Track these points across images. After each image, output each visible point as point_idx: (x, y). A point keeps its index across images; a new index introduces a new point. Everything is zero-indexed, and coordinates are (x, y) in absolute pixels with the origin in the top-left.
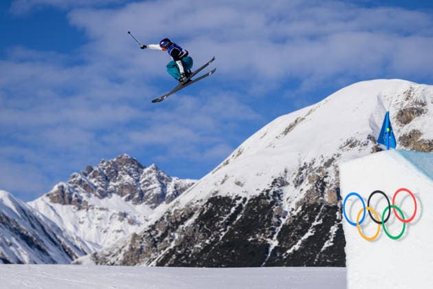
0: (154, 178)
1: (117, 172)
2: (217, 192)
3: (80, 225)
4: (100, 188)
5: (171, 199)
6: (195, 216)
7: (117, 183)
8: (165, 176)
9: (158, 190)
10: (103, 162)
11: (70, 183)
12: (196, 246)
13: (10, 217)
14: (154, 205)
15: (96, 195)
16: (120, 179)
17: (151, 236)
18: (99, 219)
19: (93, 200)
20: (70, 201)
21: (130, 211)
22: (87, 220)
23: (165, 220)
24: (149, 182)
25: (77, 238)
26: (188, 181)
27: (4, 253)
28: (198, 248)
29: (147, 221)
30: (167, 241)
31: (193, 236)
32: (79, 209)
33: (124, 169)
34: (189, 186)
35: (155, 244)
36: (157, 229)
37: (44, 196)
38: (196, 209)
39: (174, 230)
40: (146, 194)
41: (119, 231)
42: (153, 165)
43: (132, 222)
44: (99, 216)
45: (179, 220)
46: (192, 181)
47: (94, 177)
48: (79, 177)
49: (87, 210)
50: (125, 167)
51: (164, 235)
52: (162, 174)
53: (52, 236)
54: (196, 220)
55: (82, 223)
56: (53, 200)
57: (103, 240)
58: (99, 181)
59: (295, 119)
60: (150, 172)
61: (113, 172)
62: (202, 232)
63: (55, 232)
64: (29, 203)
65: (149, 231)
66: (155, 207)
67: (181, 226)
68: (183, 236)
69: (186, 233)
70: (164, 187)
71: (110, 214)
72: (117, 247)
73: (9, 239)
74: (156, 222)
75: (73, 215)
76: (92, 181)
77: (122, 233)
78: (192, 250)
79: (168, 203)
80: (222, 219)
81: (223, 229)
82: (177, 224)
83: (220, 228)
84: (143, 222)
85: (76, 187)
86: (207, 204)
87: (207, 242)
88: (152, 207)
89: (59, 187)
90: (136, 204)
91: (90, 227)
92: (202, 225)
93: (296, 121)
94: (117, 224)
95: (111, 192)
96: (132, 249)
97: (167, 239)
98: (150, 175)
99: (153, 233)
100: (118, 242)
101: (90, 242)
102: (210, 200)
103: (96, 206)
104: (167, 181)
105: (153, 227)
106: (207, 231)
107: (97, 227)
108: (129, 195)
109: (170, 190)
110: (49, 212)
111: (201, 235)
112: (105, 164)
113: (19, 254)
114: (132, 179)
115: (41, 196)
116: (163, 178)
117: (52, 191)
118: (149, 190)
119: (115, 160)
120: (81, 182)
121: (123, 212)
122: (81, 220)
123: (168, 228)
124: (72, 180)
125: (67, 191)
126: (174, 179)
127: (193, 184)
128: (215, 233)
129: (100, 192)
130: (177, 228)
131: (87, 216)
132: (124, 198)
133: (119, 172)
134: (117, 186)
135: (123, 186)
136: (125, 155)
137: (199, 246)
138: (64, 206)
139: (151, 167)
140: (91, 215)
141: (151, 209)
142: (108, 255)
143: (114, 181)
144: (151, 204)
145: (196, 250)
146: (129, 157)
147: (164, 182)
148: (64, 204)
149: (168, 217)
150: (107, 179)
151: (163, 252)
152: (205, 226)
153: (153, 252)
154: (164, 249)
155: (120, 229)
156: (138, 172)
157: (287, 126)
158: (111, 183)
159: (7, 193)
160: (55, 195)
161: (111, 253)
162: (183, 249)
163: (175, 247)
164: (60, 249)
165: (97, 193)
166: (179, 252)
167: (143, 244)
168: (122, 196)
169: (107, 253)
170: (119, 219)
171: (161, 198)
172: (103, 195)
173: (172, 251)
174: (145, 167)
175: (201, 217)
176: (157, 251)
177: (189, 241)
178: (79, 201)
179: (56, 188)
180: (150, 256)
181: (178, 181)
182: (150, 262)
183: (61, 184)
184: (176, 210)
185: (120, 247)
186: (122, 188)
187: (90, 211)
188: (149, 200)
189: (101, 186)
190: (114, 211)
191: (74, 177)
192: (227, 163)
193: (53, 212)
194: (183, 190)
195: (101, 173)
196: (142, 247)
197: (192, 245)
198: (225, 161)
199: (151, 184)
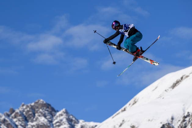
0: (65, 120)
1: (34, 114)
4: (20, 127)
7: (34, 123)
8: (74, 119)
10: (23, 105)
16: (36, 120)
24: (60, 123)
26: (92, 124)
33: (40, 112)
34: (93, 127)
42: (64, 110)
46: (95, 124)
47: (15, 117)
48: (3, 117)
50: (41, 110)
52: (71, 117)
58: (20, 121)
60: (62, 115)
61: (31, 114)
70: (72, 127)
76: (15, 120)
93: (182, 78)
98: (61, 118)
104: (75, 123)
112: (24, 107)
114: (46, 120)
116: (72, 120)
119: (33, 104)
120: (4, 121)
126: (81, 121)
127: (96, 126)
133: (36, 115)
134: (34, 126)
135: (38, 126)
136: (41, 100)
139: (62, 111)
143: (32, 121)
146: (45, 102)
147: (73, 123)
150: (26, 119)
156: (51, 114)
157: (175, 82)
158: (29, 123)
174: (58, 111)
181: (84, 124)
189: (21, 125)
192: (125, 110)
195: (22, 115)
198: (123, 108)
199: (61, 125)
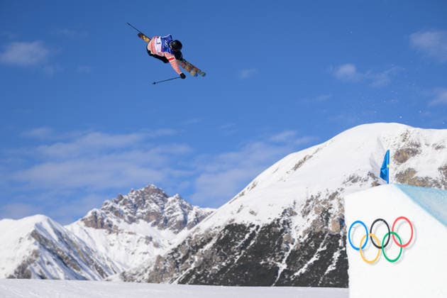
0: (178, 206)
1: (144, 200)
2: (233, 220)
3: (111, 247)
4: (129, 214)
5: (192, 225)
6: (214, 241)
7: (145, 211)
8: (188, 205)
9: (181, 218)
10: (132, 191)
11: (103, 209)
12: (214, 268)
13: (49, 238)
14: (177, 230)
15: (125, 221)
16: (147, 207)
17: (174, 258)
18: (128, 242)
19: (122, 225)
20: (102, 226)
21: (155, 235)
22: (117, 242)
23: (187, 244)
24: (172, 210)
25: (108, 258)
26: (208, 210)
27: (43, 271)
29: (170, 244)
30: (187, 263)
31: (211, 259)
32: (110, 233)
33: (151, 198)
34: (209, 214)
35: (177, 265)
36: (180, 252)
37: (79, 221)
38: (214, 235)
39: (194, 254)
40: (170, 220)
41: (145, 253)
42: (177, 195)
43: (157, 245)
44: (128, 239)
45: (199, 244)
46: (211, 210)
47: (124, 204)
48: (111, 204)
49: (117, 234)
50: (152, 196)
51: (185, 258)
52: (184, 203)
54: (214, 244)
55: (112, 245)
56: (87, 224)
57: (130, 261)
58: (129, 208)
59: (304, 157)
60: (174, 201)
61: (141, 201)
62: (220, 255)
63: (88, 253)
64: (65, 227)
65: (172, 254)
66: (178, 232)
67: (201, 250)
68: (202, 258)
69: (205, 256)
70: (185, 215)
71: (138, 238)
72: (144, 267)
73: (47, 258)
74: (179, 246)
75: (104, 238)
76: (123, 208)
77: (148, 254)
78: (210, 272)
79: (189, 228)
80: (237, 244)
81: (238, 253)
82: (197, 247)
83: (235, 252)
84: (167, 245)
85: (107, 213)
86: (224, 230)
87: (224, 264)
88: (175, 233)
89: (92, 213)
90: (161, 229)
91: (119, 249)
92: (219, 249)
93: (305, 159)
94: (144, 247)
95: (139, 218)
96: (156, 269)
97: (188, 261)
98: (175, 204)
99: (175, 255)
100: (144, 262)
101: (120, 263)
102: (227, 227)
103: (125, 231)
104: (189, 209)
105: (176, 250)
106: (224, 255)
107: (126, 249)
108: (154, 221)
109: (191, 217)
110: (83, 235)
111: (218, 257)
112: (134, 193)
113: (56, 272)
114: (157, 207)
115: (77, 220)
116: (185, 207)
117: (86, 217)
118: (173, 217)
119: (143, 190)
120: (112, 209)
121: (149, 236)
122: (112, 243)
123: (189, 251)
124: (105, 207)
125: (99, 217)
126: (195, 208)
127: (212, 212)
128: (231, 256)
129: (129, 217)
130: (197, 251)
131: (117, 239)
132: (150, 223)
133: (147, 201)
134: (145, 213)
135: (149, 213)
136: (153, 185)
137: (216, 267)
138: (97, 230)
139: (175, 196)
140: (120, 238)
141: (174, 235)
142: (134, 275)
143: (142, 208)
144: (174, 229)
145: (214, 272)
146: (156, 188)
147: (186, 210)
148: (97, 228)
149: (189, 241)
150: (135, 207)
151: (184, 273)
152: (222, 250)
153: (176, 272)
154: (185, 270)
155: (146, 251)
156: (163, 200)
157: (297, 162)
158: (139, 210)
159: (47, 217)
160: (89, 220)
161: (137, 273)
162: (202, 270)
163: (195, 268)
165: (127, 219)
166: (199, 273)
167: (166, 265)
168: (148, 222)
169: (134, 272)
170: (146, 242)
171: (183, 224)
172: (132, 220)
173: (192, 272)
174: (170, 197)
175: (219, 242)
176: (179, 271)
177: (207, 263)
178: (110, 226)
179: (90, 214)
180: (172, 276)
181: (199, 210)
182: (172, 281)
183: (95, 210)
184: (196, 236)
185: (146, 267)
187: (119, 234)
188: (172, 226)
189: (130, 212)
190: (141, 235)
191: (106, 204)
192: (243, 194)
193: (86, 235)
194: (203, 217)
195: (130, 202)
196: (165, 267)
197: (210, 267)
198: (241, 193)
199: (175, 211)
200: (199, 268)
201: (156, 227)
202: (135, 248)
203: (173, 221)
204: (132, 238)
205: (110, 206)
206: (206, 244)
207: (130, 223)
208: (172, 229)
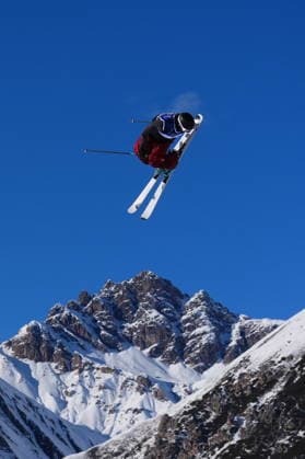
0: (203, 315)
1: (135, 304)
3: (68, 397)
4: (104, 332)
5: (236, 354)
6: (278, 388)
9: (209, 338)
10: (109, 285)
12: (280, 441)
15: (96, 345)
16: (139, 317)
17: (196, 421)
20: (50, 355)
21: (157, 373)
22: (79, 388)
23: (223, 392)
24: (193, 323)
26: (266, 322)
28: (283, 445)
29: (190, 393)
30: (225, 431)
31: (275, 423)
32: (68, 369)
33: (149, 298)
34: (268, 330)
35: (203, 435)
36: (208, 409)
38: (280, 373)
39: (238, 411)
40: (189, 344)
41: (137, 411)
42: (201, 293)
43: (162, 395)
44: (98, 382)
45: (247, 392)
46: (274, 322)
47: (93, 311)
48: (66, 312)
49: (81, 371)
50: (148, 295)
51: (219, 421)
53: (17, 417)
54: (280, 393)
55: (70, 394)
56: (20, 352)
57: (108, 427)
60: (196, 304)
61: (127, 304)
62: (291, 415)
63: (22, 409)
65: (192, 412)
66: (205, 369)
67: (253, 404)
68: (255, 422)
69: (262, 417)
71: (122, 379)
72: (134, 440)
74: (206, 396)
75: (54, 379)
77: (142, 414)
78: (273, 449)
82: (245, 400)
86: (301, 364)
88: (198, 369)
89: (28, 330)
90: (169, 362)
91: (85, 401)
92: (290, 404)
94: (135, 399)
95: (124, 340)
96: (160, 443)
97: (225, 427)
98: (196, 310)
99: (200, 415)
100: (136, 430)
103: (97, 365)
104: (227, 320)
105: (199, 405)
106: (300, 415)
107: (98, 402)
108: (156, 345)
109: (232, 338)
110: (12, 374)
111: (289, 421)
112: (113, 289)
114: (161, 316)
117: (17, 336)
118: (194, 336)
119: (131, 281)
120: (68, 320)
121: (145, 375)
122: (70, 389)
123: (228, 406)
124: (54, 317)
125: (44, 336)
126: (241, 317)
127: (275, 327)
129: (104, 339)
130: (245, 407)
131: (81, 381)
132: (147, 351)
133: (140, 304)
134: (135, 329)
135: (144, 330)
136: (150, 273)
137: (284, 441)
138: (40, 364)
139: (196, 295)
140: (87, 381)
141: (196, 373)
143: (131, 321)
144: (196, 362)
145: (280, 448)
146: (157, 277)
148: (39, 360)
149: (227, 386)
150: (117, 317)
151: (218, 451)
152: (297, 406)
153: (200, 450)
154: (220, 446)
155: (139, 408)
160: (22, 343)
161: (122, 450)
162: (256, 447)
163: (240, 442)
164: (30, 439)
166: (248, 451)
168: (144, 348)
169: (116, 449)
170: (138, 389)
172: (112, 346)
173: (235, 450)
174: (187, 296)
175: (290, 389)
176: (206, 449)
177: (266, 431)
178: (67, 355)
179: (24, 331)
180: (194, 457)
181: (247, 322)
183: (33, 323)
184: (242, 375)
185: (139, 439)
186: (144, 332)
187: (86, 373)
188: (192, 355)
189: (105, 328)
190: (129, 375)
191: (57, 310)
194: (256, 338)
195: (107, 306)
196: (179, 441)
197: (271, 439)
199: (197, 326)
200: (248, 442)
201: (158, 360)
202: (117, 400)
203: (193, 346)
204: (109, 380)
205: (64, 314)
206: (262, 393)
207: (106, 351)
208: (193, 361)
